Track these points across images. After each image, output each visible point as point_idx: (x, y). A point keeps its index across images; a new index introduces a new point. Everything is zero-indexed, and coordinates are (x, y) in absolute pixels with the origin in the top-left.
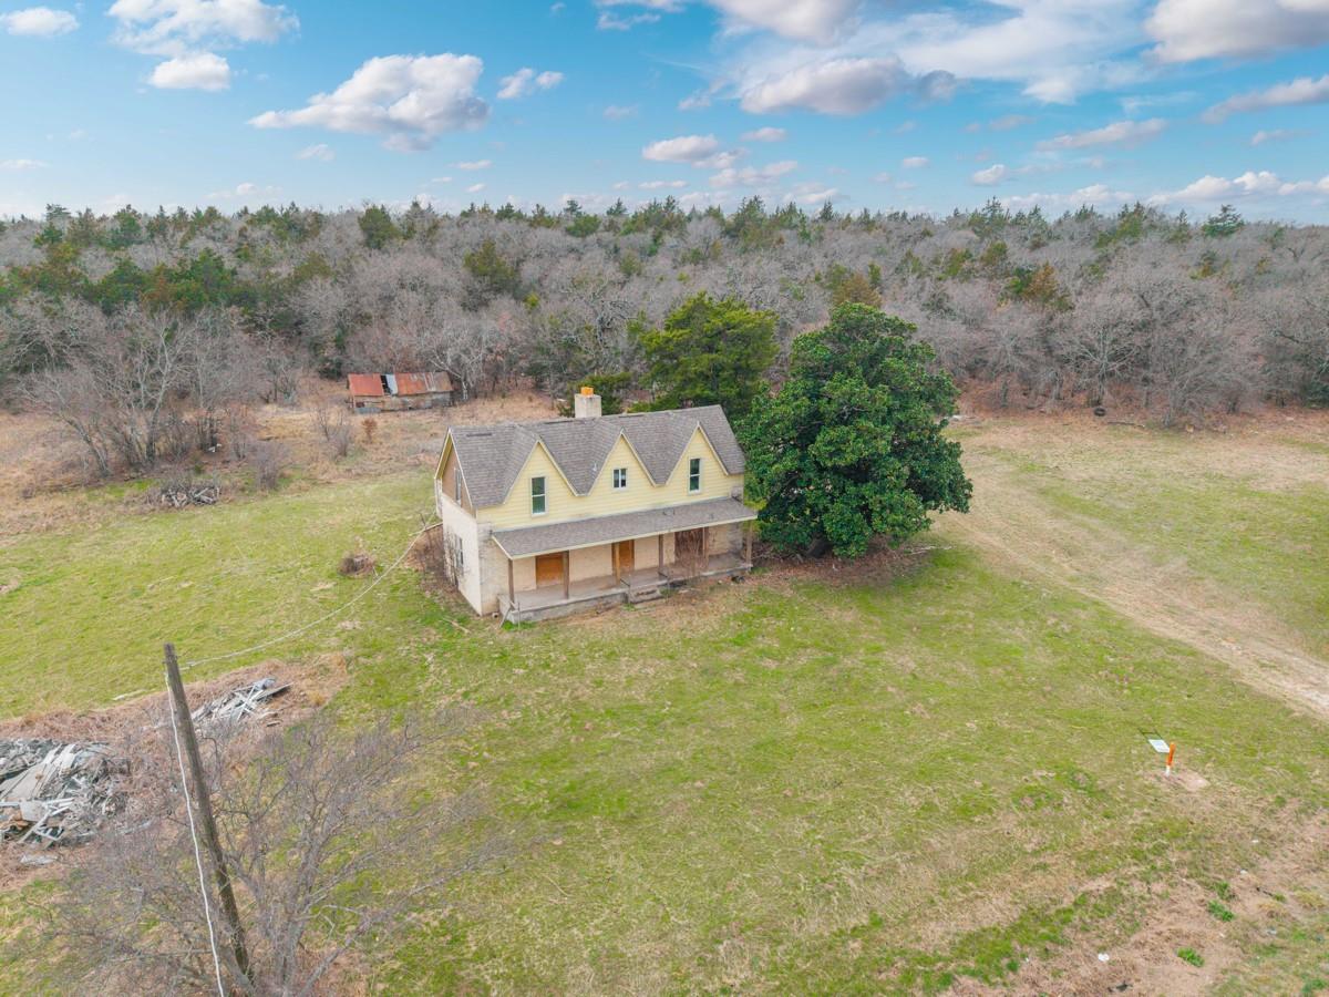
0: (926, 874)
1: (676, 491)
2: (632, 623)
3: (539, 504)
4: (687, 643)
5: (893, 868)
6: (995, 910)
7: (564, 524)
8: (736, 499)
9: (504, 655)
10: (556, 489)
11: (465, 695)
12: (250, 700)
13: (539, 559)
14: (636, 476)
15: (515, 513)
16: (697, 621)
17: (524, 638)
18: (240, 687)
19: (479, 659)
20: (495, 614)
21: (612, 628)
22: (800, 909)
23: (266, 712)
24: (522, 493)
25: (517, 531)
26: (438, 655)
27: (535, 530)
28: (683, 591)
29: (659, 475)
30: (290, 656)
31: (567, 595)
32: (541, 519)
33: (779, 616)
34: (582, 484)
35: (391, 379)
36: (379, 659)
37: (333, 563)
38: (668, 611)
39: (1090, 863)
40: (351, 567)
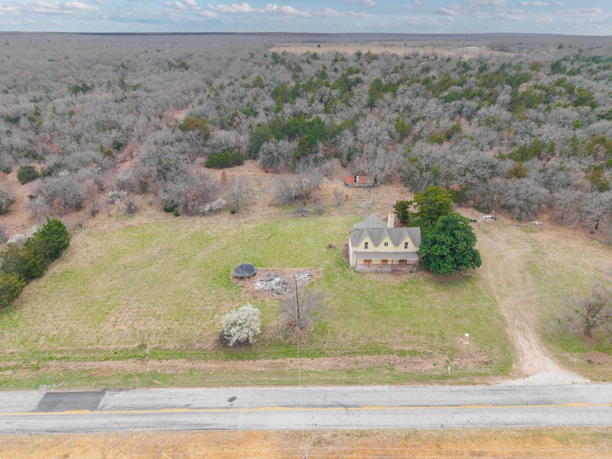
0: (400, 340)
1: (401, 249)
2: (380, 278)
3: (366, 247)
4: (389, 285)
5: (395, 337)
6: (408, 348)
7: (371, 252)
8: (417, 253)
9: (351, 278)
10: (370, 245)
11: (342, 285)
12: (306, 275)
13: (365, 260)
14: (390, 244)
15: (361, 248)
16: (395, 281)
17: (357, 275)
18: (304, 272)
19: (347, 278)
20: (354, 268)
21: (375, 277)
22: (376, 337)
23: (308, 278)
24: (363, 244)
25: (361, 252)
26: (340, 274)
27: (364, 253)
28: (396, 272)
29: (396, 244)
30: (314, 267)
31: (368, 268)
32: (366, 250)
33: (414, 284)
34: (377, 245)
35: (357, 177)
36: (329, 272)
37: (327, 244)
38: (390, 276)
39: (431, 348)
40: (330, 246)
